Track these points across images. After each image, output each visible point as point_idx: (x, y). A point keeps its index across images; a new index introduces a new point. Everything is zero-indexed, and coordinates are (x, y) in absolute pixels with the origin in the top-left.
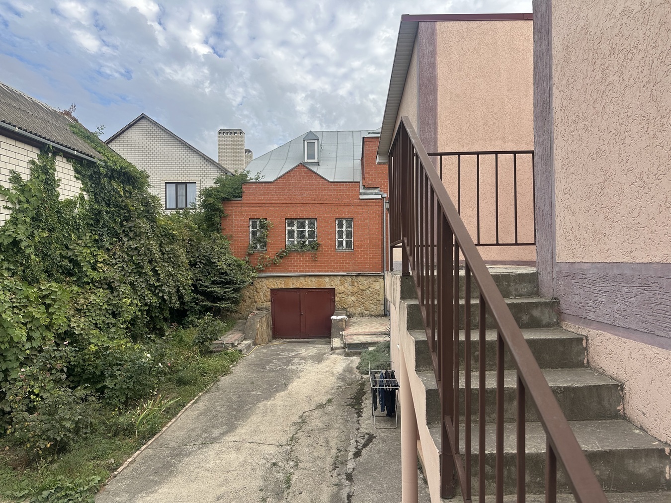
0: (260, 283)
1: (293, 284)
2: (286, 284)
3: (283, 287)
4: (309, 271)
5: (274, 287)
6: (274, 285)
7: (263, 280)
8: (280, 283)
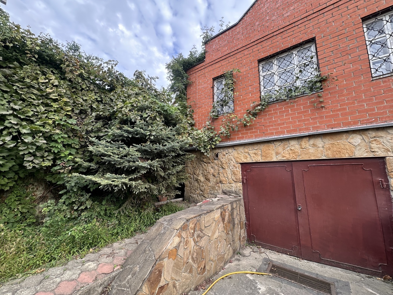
0: (227, 156)
1: (277, 154)
2: (264, 154)
3: (260, 159)
4: (308, 129)
5: (245, 161)
6: (246, 158)
7: (230, 150)
8: (255, 154)
